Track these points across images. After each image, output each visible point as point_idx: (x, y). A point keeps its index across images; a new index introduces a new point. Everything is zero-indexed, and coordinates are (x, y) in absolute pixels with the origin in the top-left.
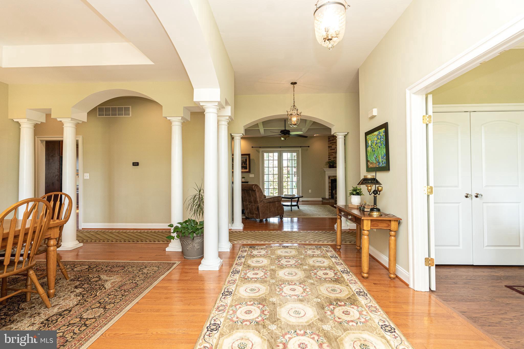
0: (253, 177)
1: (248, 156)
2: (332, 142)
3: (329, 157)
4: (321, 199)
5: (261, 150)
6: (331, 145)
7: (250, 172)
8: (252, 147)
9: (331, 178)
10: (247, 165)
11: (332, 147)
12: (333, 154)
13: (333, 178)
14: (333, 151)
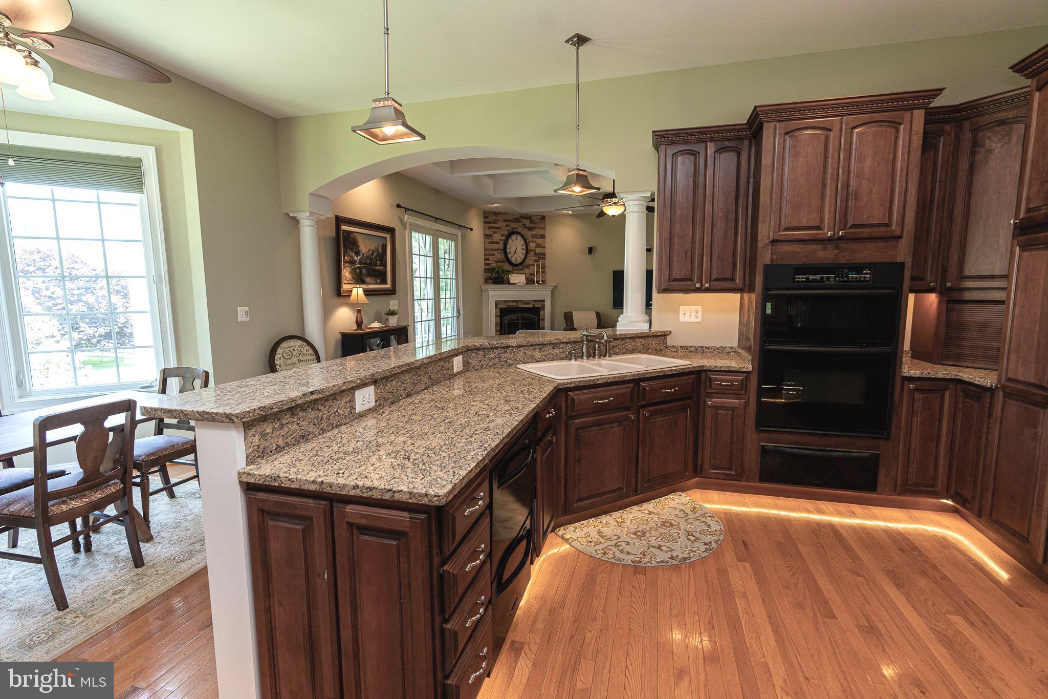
1: (388, 236)
2: (493, 225)
3: (485, 259)
5: (409, 219)
6: (490, 232)
7: (395, 293)
8: (397, 206)
9: (499, 306)
10: (386, 266)
11: (494, 238)
12: (496, 252)
13: (504, 306)
14: (495, 246)
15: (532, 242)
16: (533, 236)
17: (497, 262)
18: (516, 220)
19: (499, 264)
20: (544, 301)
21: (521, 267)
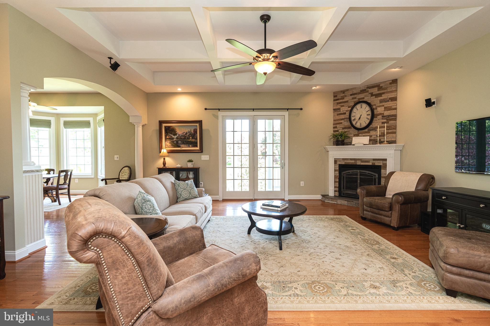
0: (207, 159)
1: (198, 125)
2: (341, 101)
3: (334, 128)
4: (319, 197)
5: (221, 114)
6: (338, 107)
7: (202, 152)
8: (206, 109)
9: (339, 163)
10: (197, 139)
11: (341, 110)
12: (343, 121)
13: (343, 163)
14: (342, 117)
15: (379, 106)
16: (381, 101)
17: (343, 128)
18: (363, 91)
19: (346, 130)
20: (386, 160)
21: (366, 130)
